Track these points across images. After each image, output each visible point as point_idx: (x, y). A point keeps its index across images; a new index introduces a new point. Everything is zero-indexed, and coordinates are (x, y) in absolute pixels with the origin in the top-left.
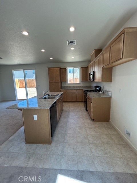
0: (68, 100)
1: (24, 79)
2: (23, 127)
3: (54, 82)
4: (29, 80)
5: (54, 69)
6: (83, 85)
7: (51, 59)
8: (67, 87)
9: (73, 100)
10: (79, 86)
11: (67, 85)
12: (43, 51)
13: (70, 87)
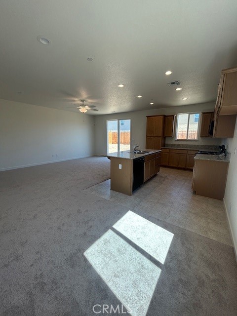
0: (172, 165)
1: (117, 131)
2: (110, 180)
3: (153, 137)
4: (124, 133)
5: (155, 117)
6: (202, 144)
7: (152, 104)
8: (173, 145)
9: (179, 166)
10: (195, 146)
11: (173, 142)
12: (140, 97)
13: (179, 146)
